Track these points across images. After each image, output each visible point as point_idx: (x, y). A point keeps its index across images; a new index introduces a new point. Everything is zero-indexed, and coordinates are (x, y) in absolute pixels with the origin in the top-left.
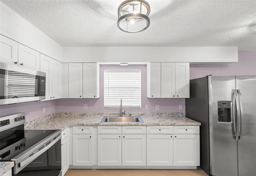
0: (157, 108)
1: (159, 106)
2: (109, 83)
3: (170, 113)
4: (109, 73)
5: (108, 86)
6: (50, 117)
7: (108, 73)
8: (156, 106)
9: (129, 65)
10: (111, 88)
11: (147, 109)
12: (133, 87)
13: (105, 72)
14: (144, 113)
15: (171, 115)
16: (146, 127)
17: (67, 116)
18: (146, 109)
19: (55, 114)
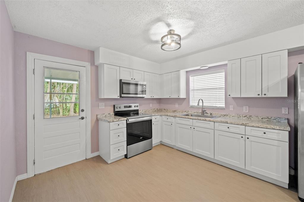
0: (245, 110)
1: (248, 108)
2: (194, 85)
3: (264, 117)
4: (195, 77)
5: (193, 89)
6: (155, 110)
7: (193, 77)
8: (244, 108)
9: (209, 67)
10: (196, 90)
11: (232, 110)
12: (217, 88)
13: (191, 77)
14: (227, 114)
15: (267, 120)
16: (213, 123)
17: (165, 111)
18: (230, 110)
19: (158, 109)
